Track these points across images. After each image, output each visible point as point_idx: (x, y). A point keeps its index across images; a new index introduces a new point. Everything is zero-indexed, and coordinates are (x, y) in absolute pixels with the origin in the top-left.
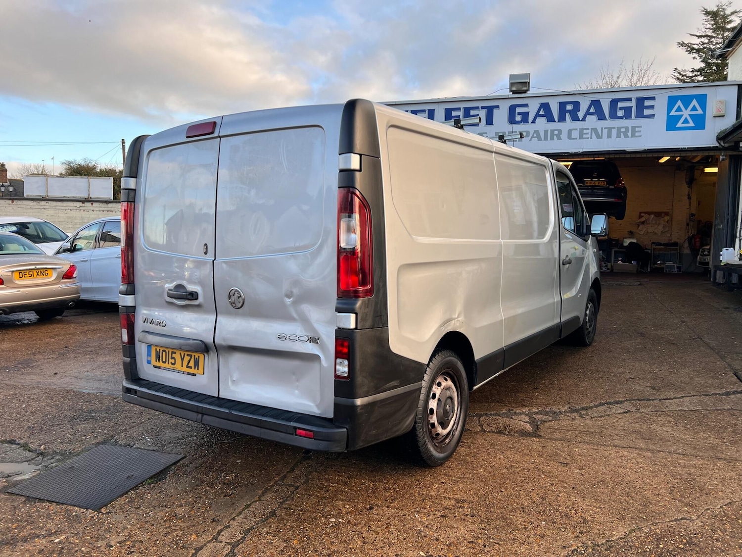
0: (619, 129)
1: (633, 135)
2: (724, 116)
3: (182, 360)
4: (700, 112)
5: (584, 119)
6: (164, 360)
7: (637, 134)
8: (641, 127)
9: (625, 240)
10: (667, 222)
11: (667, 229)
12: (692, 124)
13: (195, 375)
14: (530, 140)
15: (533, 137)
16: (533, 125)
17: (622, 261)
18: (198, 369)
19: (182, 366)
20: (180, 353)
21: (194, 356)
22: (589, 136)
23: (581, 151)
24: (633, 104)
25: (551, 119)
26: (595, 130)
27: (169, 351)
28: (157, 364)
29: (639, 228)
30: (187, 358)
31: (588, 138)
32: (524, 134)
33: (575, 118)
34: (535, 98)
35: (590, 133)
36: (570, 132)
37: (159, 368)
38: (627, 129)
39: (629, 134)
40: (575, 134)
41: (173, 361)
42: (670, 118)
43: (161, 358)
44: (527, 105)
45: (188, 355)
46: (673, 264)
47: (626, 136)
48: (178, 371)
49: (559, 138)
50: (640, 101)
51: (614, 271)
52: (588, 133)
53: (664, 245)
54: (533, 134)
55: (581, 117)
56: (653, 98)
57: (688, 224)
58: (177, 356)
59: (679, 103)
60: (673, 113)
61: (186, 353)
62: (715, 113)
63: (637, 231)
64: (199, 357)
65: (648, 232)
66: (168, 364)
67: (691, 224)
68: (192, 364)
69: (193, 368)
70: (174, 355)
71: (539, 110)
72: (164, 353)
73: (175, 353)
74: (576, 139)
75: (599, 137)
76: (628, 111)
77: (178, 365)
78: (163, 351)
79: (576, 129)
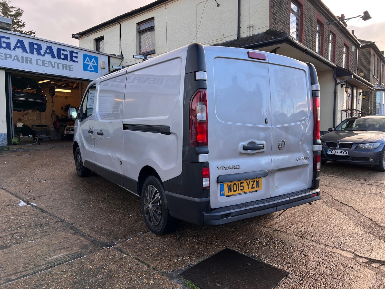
0: (63, 65)
1: (70, 70)
2: (104, 68)
3: (248, 185)
4: (96, 64)
5: (44, 55)
6: (235, 189)
7: (71, 69)
8: (72, 66)
9: (17, 123)
10: (38, 114)
11: (39, 118)
12: (93, 70)
13: (257, 191)
14: (13, 61)
15: (14, 59)
16: (13, 51)
17: (22, 135)
18: (259, 187)
19: (249, 189)
20: (247, 182)
21: (256, 181)
22: (48, 65)
23: (44, 73)
24: (68, 53)
25: (25, 50)
26: (50, 62)
27: (238, 183)
28: (230, 194)
29: (24, 117)
30: (251, 183)
31: (47, 66)
32: (8, 56)
33: (39, 54)
34: (13, 35)
35: (48, 64)
36: (37, 60)
37: (232, 195)
38: (66, 65)
39: (68, 68)
40: (40, 63)
41: (242, 188)
42: (84, 64)
43: (232, 190)
44: (9, 38)
45: (252, 181)
46: (46, 136)
47: (66, 69)
48: (246, 193)
49: (31, 63)
50: (71, 53)
51: (20, 141)
52: (47, 64)
53: (39, 126)
54: (14, 57)
55: (42, 53)
56: (77, 53)
57: (52, 116)
58: (245, 184)
59: (88, 58)
60: (85, 62)
61: (251, 181)
62: (102, 67)
63: (23, 119)
64: (259, 180)
65: (29, 119)
66: (238, 191)
67: (53, 115)
68: (255, 185)
69: (256, 187)
70: (242, 185)
71: (17, 43)
72: (235, 186)
73: (243, 183)
74: (41, 65)
75: (53, 67)
76: (66, 56)
77: (246, 189)
78: (234, 184)
79: (41, 60)
